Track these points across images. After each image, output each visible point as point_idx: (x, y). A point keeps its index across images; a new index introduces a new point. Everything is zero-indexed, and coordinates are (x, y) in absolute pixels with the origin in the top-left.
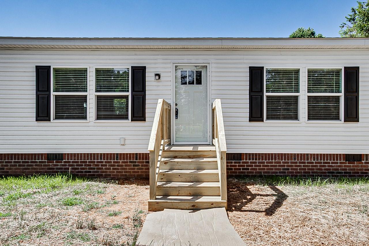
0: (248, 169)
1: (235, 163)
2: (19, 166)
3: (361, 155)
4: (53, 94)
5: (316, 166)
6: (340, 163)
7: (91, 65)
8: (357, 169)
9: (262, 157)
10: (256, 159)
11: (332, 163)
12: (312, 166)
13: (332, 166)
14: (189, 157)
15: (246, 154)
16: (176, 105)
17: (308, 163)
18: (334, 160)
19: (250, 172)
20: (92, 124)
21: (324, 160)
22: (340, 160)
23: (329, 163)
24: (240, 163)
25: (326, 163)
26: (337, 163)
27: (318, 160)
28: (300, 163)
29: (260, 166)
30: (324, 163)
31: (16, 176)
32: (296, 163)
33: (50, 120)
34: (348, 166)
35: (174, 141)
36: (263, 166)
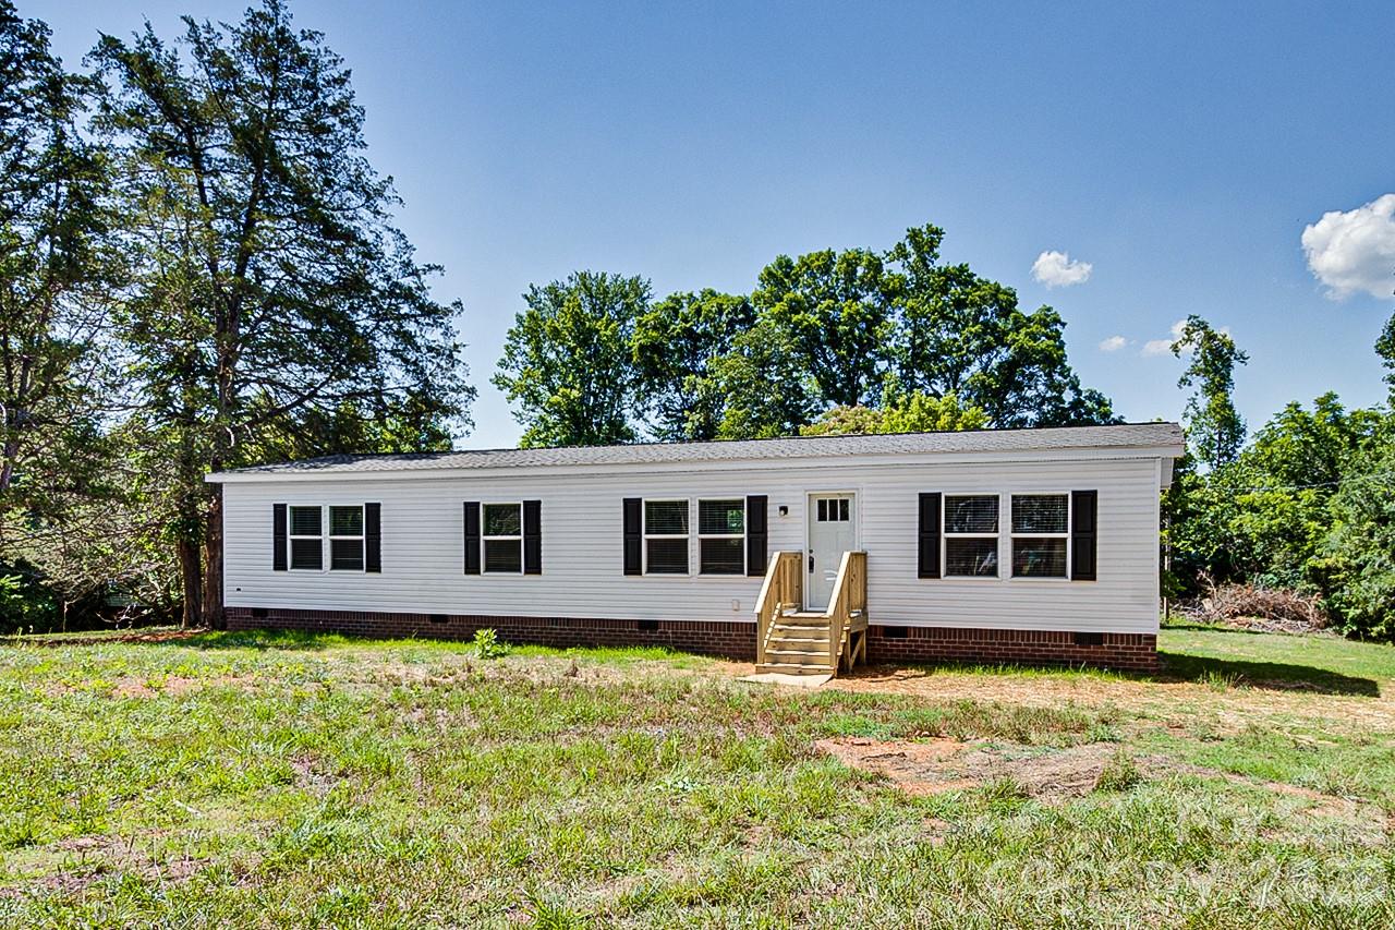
0: (917, 651)
1: (898, 641)
2: (606, 635)
3: (1101, 635)
4: (645, 537)
5: (1025, 650)
6: (1066, 646)
7: (693, 496)
8: (1095, 658)
9: (940, 634)
10: (930, 637)
11: (1053, 646)
12: (1019, 650)
13: (1052, 651)
14: (811, 625)
15: (915, 628)
16: (811, 551)
17: (1013, 644)
18: (1055, 641)
19: (921, 656)
20: (694, 580)
21: (1039, 640)
22: (1066, 641)
23: (1047, 646)
24: (904, 641)
25: (1043, 645)
26: (1061, 646)
27: (1028, 640)
28: (999, 644)
29: (936, 647)
30: (1039, 645)
31: (610, 645)
32: (994, 644)
33: (641, 574)
34: (1078, 652)
35: (806, 605)
36: (941, 647)
